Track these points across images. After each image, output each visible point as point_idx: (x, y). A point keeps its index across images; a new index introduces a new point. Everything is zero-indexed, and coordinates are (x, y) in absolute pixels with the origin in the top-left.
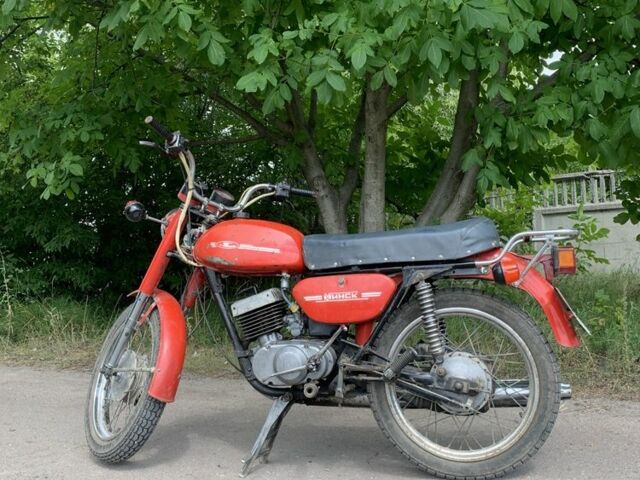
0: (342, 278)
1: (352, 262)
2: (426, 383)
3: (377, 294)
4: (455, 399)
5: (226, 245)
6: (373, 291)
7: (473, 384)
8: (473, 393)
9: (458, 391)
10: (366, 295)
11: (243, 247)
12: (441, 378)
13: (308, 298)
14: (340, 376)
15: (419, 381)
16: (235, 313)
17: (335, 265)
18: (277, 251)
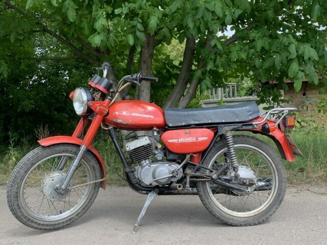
2: (229, 181)
3: (206, 138)
5: (124, 113)
7: (251, 180)
8: (251, 185)
9: (244, 184)
10: (201, 139)
11: (134, 114)
13: (170, 141)
14: (188, 179)
16: (128, 149)
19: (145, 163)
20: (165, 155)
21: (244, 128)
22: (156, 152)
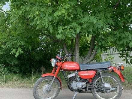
0: (87, 71)
1: (88, 69)
2: (101, 88)
3: (93, 74)
4: (106, 90)
5: (67, 66)
6: (92, 73)
7: (109, 88)
8: (109, 89)
9: (107, 89)
10: (91, 74)
11: (70, 66)
12: (104, 87)
13: (81, 75)
14: (88, 88)
15: (100, 88)
16: (68, 77)
17: (86, 69)
18: (75, 67)
19: (74, 82)
20: (80, 79)
21: (106, 70)
22: (77, 78)
